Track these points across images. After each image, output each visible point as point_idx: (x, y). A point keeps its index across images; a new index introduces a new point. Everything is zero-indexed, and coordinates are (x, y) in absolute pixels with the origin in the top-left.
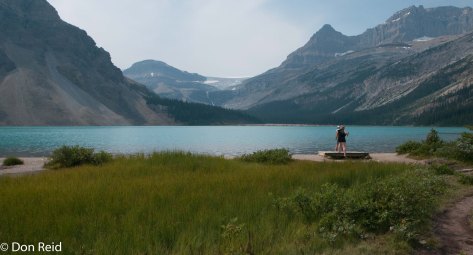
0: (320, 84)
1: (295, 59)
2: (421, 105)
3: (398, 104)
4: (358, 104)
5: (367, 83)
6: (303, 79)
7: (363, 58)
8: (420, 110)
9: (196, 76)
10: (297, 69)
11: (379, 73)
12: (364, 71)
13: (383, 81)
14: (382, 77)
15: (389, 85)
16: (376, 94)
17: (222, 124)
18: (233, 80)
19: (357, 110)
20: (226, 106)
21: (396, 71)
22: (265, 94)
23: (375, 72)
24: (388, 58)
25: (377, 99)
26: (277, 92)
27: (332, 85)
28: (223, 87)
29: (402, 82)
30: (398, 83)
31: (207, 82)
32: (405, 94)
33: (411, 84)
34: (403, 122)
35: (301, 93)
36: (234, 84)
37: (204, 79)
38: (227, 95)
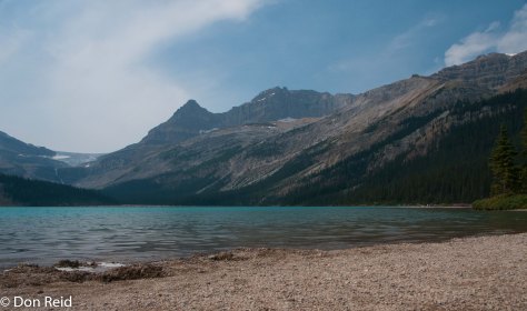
0: (184, 162)
1: (157, 135)
2: (286, 185)
3: (263, 185)
4: (223, 184)
5: (232, 162)
6: (166, 157)
7: (228, 136)
8: (286, 190)
9: (43, 150)
10: (160, 146)
11: (245, 152)
12: (231, 151)
13: (249, 160)
14: (247, 156)
15: (254, 164)
16: (241, 173)
17: (71, 205)
18: (87, 156)
19: (222, 190)
20: (78, 185)
21: (263, 151)
22: (124, 172)
23: (241, 151)
24: (254, 137)
25: (242, 179)
26: (136, 170)
27: (197, 163)
28: (74, 164)
29: (268, 162)
30: (264, 162)
31: (56, 158)
32: (271, 174)
33: (276, 163)
34: (270, 202)
35: (163, 171)
36: (88, 160)
37: (54, 153)
38: (80, 172)
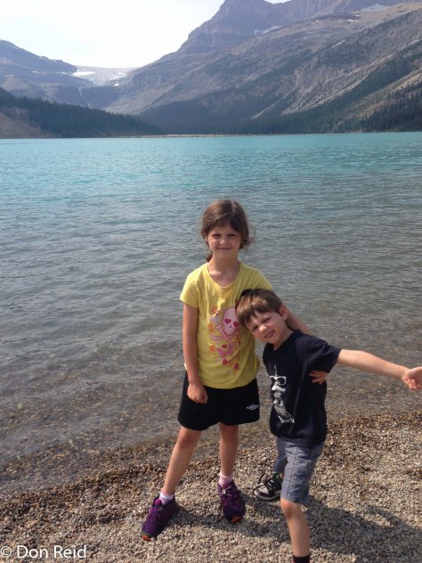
0: (236, 77)
1: (200, 38)
2: (372, 103)
3: (339, 104)
4: (285, 105)
5: (298, 74)
6: (212, 70)
7: (294, 36)
8: (370, 111)
9: (60, 65)
10: (203, 55)
11: (315, 59)
12: (297, 58)
13: (321, 70)
14: (319, 65)
15: (327, 76)
16: (310, 89)
17: (109, 136)
18: (114, 71)
19: (284, 112)
20: (108, 110)
21: (339, 56)
22: (162, 92)
23: (310, 59)
24: (328, 36)
25: (311, 96)
26: (177, 89)
27: (252, 77)
28: (101, 82)
29: (346, 71)
30: (341, 73)
31: (77, 74)
32: (350, 88)
33: (358, 73)
34: (348, 128)
35: (211, 89)
36: (116, 77)
37: (74, 69)
38: (109, 92)
